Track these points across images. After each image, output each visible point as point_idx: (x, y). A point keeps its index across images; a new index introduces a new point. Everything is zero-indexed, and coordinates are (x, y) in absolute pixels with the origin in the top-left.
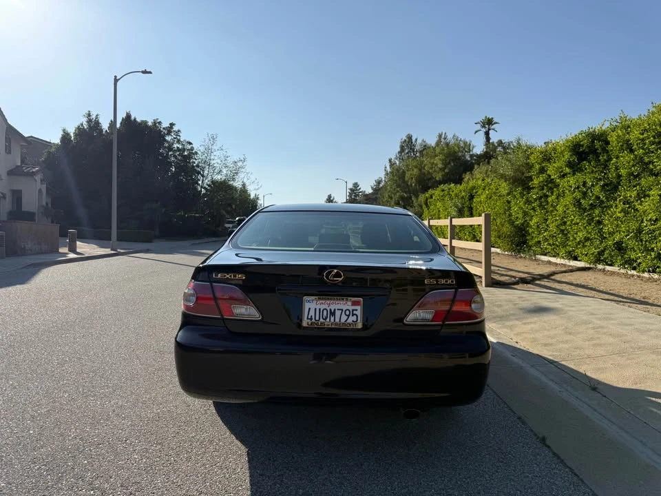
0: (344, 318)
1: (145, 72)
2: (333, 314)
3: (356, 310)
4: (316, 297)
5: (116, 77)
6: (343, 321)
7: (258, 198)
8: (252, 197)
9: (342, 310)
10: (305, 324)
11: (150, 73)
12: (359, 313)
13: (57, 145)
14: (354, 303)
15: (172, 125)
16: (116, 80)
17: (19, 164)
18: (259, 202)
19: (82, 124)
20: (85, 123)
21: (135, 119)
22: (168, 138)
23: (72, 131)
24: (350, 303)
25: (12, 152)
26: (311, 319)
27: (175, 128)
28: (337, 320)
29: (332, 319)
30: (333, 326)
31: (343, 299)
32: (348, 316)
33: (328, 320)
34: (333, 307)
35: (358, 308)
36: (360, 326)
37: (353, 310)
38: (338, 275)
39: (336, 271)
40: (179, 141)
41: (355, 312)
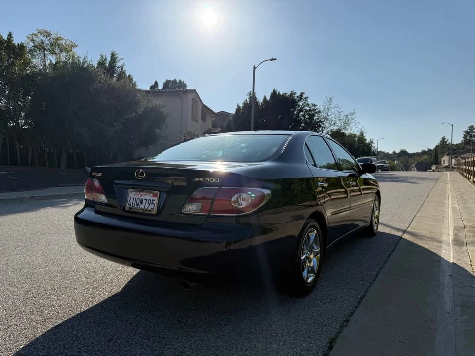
0: (147, 205)
1: (272, 60)
2: (142, 202)
3: (155, 200)
4: (135, 190)
5: (255, 66)
6: (146, 207)
7: (372, 142)
8: (367, 142)
9: (147, 200)
10: (126, 209)
11: (275, 59)
12: (156, 202)
13: (233, 114)
14: (155, 195)
15: (302, 94)
16: (255, 68)
17: (211, 127)
18: (373, 145)
19: (246, 101)
20: (248, 99)
21: (279, 93)
22: (301, 104)
23: (241, 105)
24: (152, 195)
25: (207, 121)
26: (130, 205)
27: (305, 96)
28: (143, 207)
29: (141, 205)
30: (140, 211)
31: (148, 192)
32: (150, 204)
33: (138, 206)
34: (142, 197)
35: (156, 199)
36: (155, 212)
37: (153, 200)
38: (142, 174)
39: (141, 170)
40: (308, 105)
41: (154, 202)
